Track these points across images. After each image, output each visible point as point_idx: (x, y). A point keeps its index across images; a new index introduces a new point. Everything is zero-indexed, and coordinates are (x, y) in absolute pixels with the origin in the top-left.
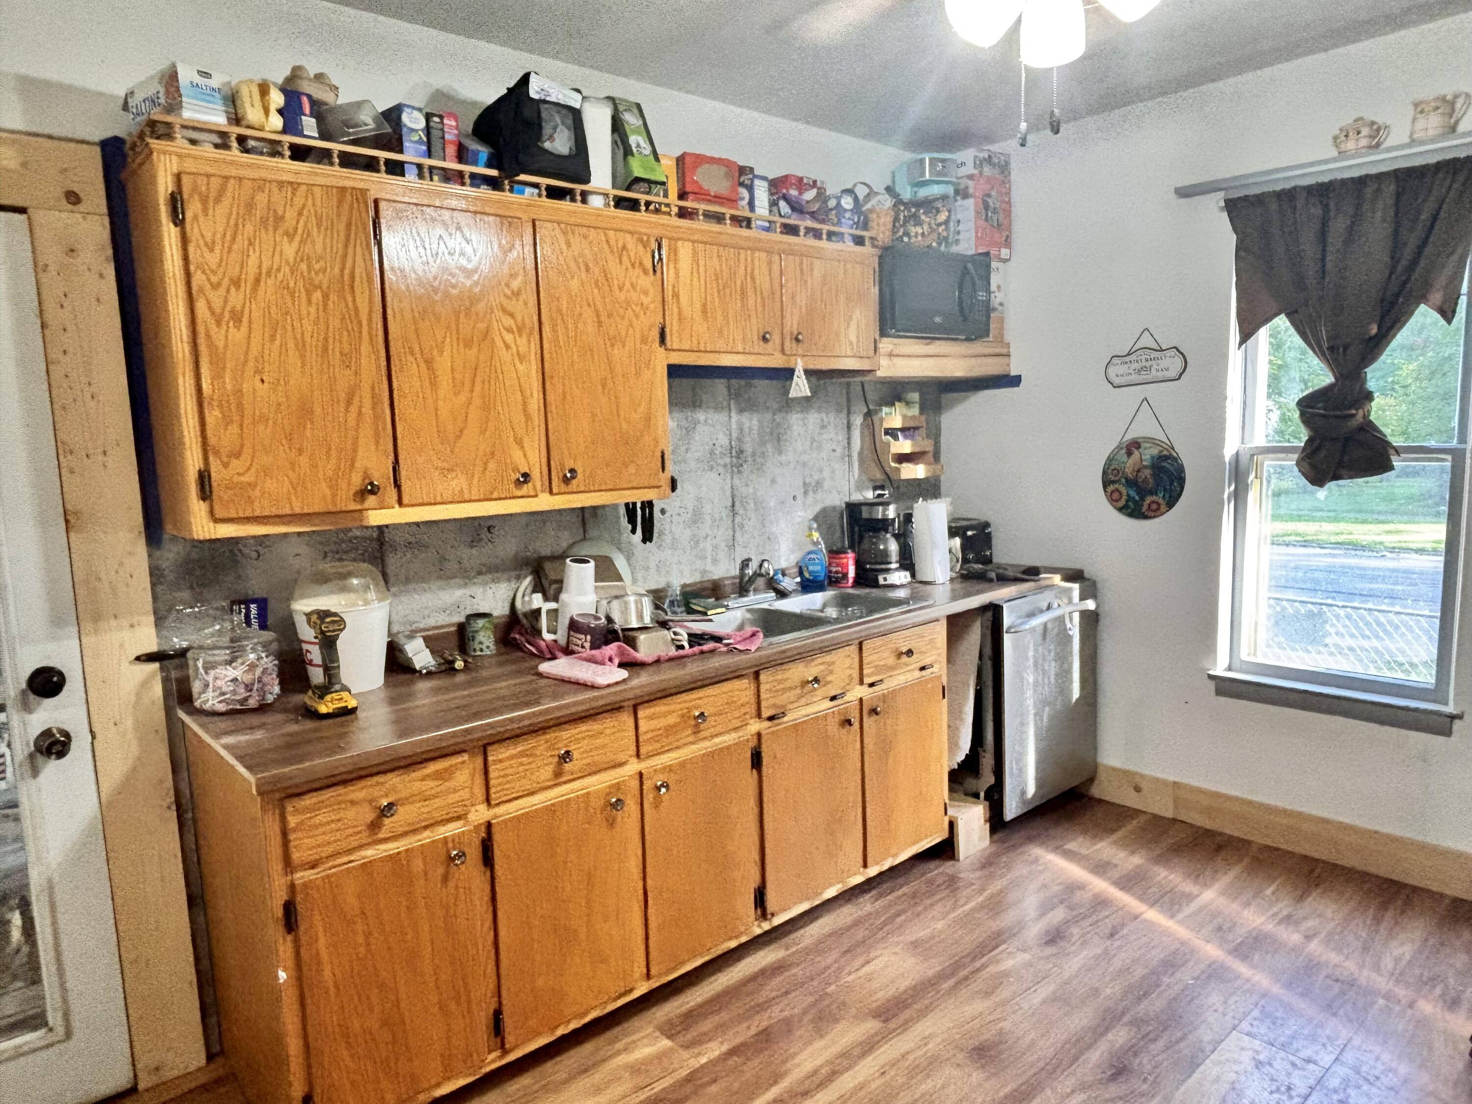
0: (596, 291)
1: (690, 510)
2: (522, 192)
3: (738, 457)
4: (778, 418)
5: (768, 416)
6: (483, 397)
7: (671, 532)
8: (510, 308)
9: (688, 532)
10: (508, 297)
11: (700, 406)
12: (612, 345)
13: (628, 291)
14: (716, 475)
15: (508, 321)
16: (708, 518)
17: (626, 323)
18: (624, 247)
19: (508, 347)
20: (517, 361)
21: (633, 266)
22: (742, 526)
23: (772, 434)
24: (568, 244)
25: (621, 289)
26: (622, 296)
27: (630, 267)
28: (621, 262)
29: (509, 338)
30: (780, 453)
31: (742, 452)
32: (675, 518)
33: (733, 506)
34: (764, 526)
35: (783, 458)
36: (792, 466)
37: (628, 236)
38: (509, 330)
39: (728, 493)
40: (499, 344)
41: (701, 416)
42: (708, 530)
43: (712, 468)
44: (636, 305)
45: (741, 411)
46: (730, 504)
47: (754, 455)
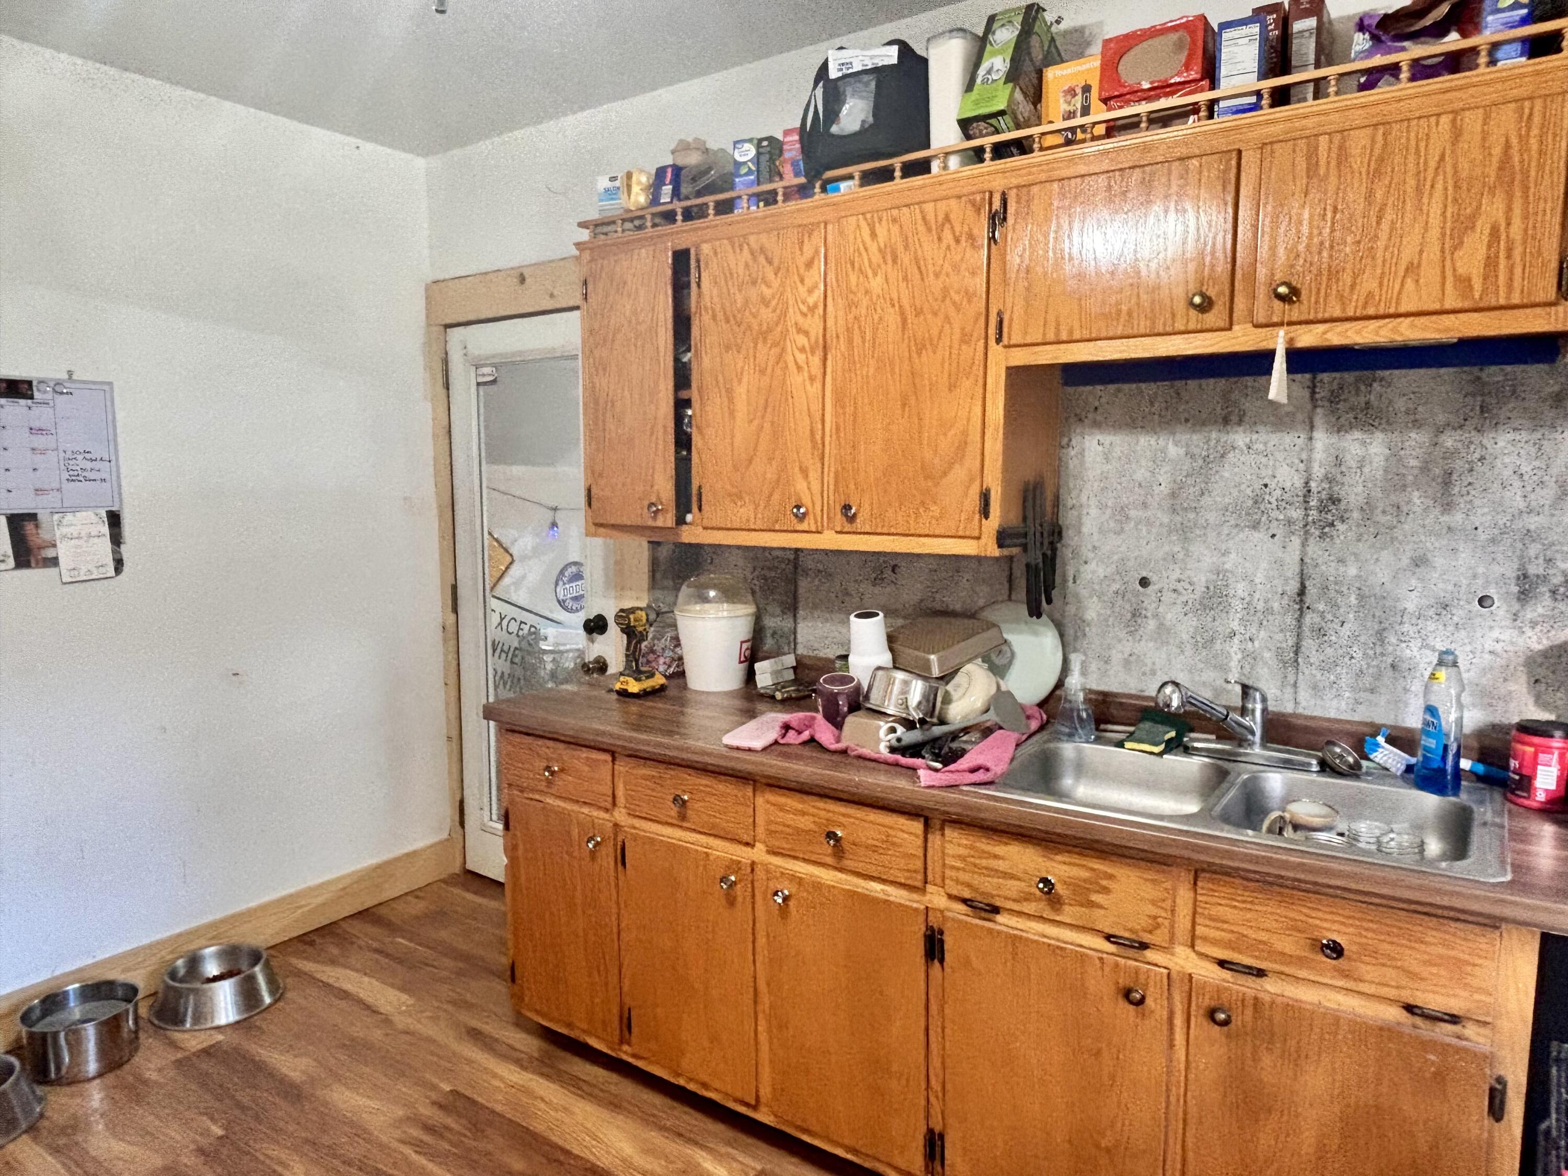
0: (903, 285)
1: (1200, 589)
2: (838, 189)
3: (1322, 509)
4: (1449, 441)
5: (1417, 439)
6: (772, 423)
7: (1156, 616)
8: (806, 327)
9: (1192, 622)
10: (804, 315)
11: (1240, 422)
12: (919, 354)
13: (948, 275)
14: (1267, 538)
15: (802, 340)
16: (1237, 605)
17: (939, 321)
18: (947, 218)
19: (799, 368)
20: (808, 383)
21: (958, 241)
22: (1320, 632)
23: (1425, 469)
24: (873, 235)
25: (937, 275)
26: (936, 286)
27: (952, 243)
28: (940, 239)
29: (801, 358)
30: (1448, 507)
31: (1334, 500)
32: (1168, 597)
33: (1302, 592)
34: (1382, 641)
35: (1457, 518)
36: (1483, 537)
37: (953, 202)
38: (802, 350)
39: (1292, 569)
40: (791, 365)
41: (1240, 438)
42: (1235, 625)
43: (1255, 526)
44: (958, 292)
45: (1339, 429)
46: (1294, 587)
47: (1368, 508)
